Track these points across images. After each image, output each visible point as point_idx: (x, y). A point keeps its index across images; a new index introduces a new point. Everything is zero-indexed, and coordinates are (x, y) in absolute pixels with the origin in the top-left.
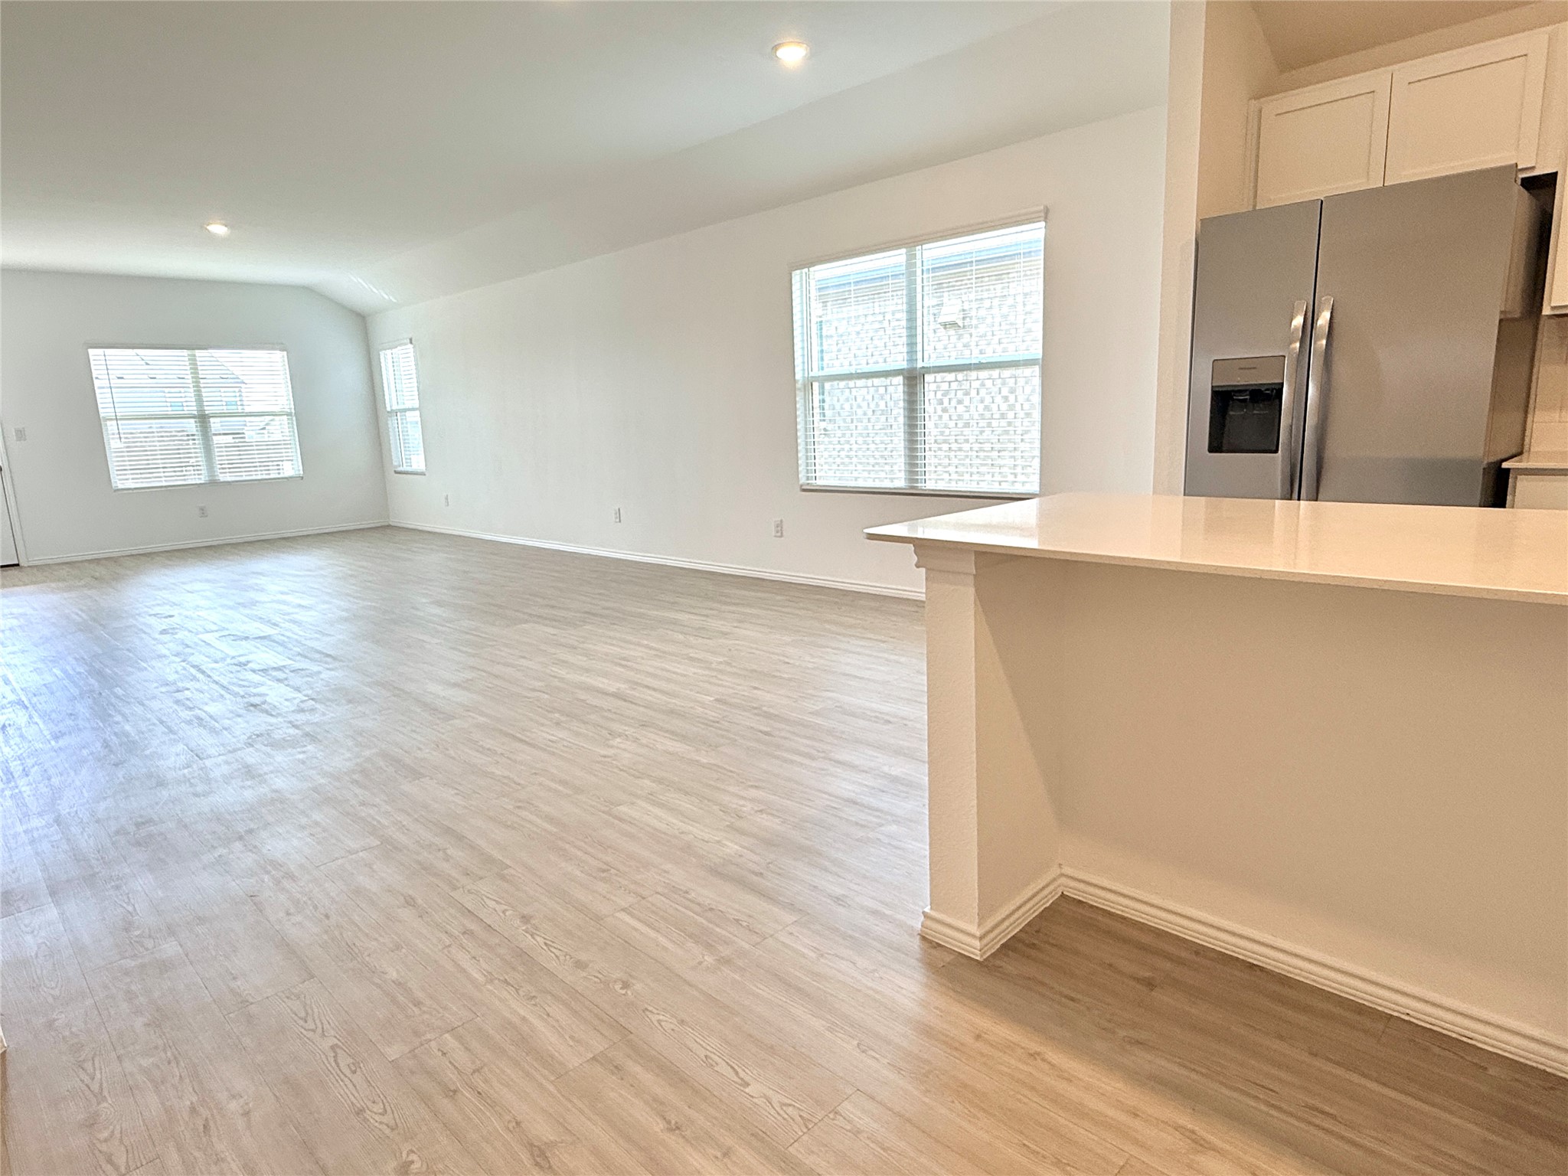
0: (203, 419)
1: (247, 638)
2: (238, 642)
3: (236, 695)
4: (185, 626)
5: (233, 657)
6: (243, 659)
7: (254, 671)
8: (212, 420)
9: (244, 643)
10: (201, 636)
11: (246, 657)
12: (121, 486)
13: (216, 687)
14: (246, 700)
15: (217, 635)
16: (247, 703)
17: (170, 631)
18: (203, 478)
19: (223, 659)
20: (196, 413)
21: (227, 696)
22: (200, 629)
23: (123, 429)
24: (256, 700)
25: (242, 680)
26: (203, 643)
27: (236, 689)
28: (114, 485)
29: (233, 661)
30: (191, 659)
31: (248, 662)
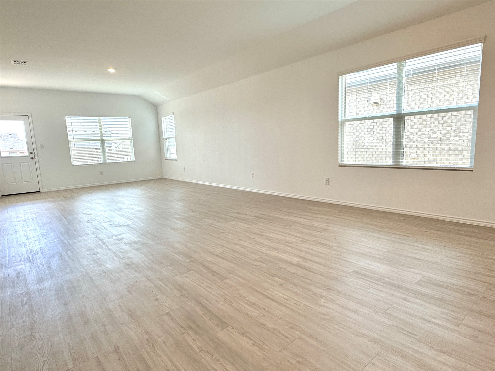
0: (102, 141)
1: (120, 226)
2: (117, 228)
3: (119, 257)
4: (96, 219)
5: (116, 236)
6: (120, 237)
7: (125, 243)
8: (105, 141)
9: (119, 228)
10: (102, 224)
11: (121, 236)
12: (74, 164)
13: (110, 252)
14: (124, 261)
15: (109, 223)
16: (125, 263)
17: (91, 221)
18: (101, 162)
19: (112, 237)
20: (100, 139)
21: (116, 258)
22: (102, 221)
23: (76, 146)
24: (128, 261)
25: (121, 249)
26: (103, 228)
27: (119, 254)
28: (72, 164)
29: (116, 238)
30: (99, 236)
31: (123, 238)
